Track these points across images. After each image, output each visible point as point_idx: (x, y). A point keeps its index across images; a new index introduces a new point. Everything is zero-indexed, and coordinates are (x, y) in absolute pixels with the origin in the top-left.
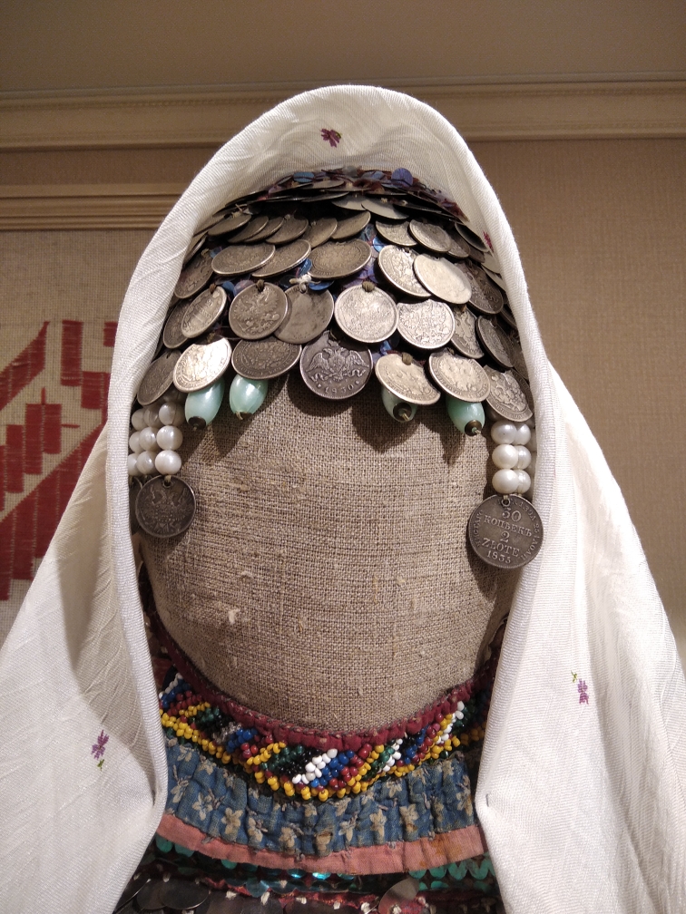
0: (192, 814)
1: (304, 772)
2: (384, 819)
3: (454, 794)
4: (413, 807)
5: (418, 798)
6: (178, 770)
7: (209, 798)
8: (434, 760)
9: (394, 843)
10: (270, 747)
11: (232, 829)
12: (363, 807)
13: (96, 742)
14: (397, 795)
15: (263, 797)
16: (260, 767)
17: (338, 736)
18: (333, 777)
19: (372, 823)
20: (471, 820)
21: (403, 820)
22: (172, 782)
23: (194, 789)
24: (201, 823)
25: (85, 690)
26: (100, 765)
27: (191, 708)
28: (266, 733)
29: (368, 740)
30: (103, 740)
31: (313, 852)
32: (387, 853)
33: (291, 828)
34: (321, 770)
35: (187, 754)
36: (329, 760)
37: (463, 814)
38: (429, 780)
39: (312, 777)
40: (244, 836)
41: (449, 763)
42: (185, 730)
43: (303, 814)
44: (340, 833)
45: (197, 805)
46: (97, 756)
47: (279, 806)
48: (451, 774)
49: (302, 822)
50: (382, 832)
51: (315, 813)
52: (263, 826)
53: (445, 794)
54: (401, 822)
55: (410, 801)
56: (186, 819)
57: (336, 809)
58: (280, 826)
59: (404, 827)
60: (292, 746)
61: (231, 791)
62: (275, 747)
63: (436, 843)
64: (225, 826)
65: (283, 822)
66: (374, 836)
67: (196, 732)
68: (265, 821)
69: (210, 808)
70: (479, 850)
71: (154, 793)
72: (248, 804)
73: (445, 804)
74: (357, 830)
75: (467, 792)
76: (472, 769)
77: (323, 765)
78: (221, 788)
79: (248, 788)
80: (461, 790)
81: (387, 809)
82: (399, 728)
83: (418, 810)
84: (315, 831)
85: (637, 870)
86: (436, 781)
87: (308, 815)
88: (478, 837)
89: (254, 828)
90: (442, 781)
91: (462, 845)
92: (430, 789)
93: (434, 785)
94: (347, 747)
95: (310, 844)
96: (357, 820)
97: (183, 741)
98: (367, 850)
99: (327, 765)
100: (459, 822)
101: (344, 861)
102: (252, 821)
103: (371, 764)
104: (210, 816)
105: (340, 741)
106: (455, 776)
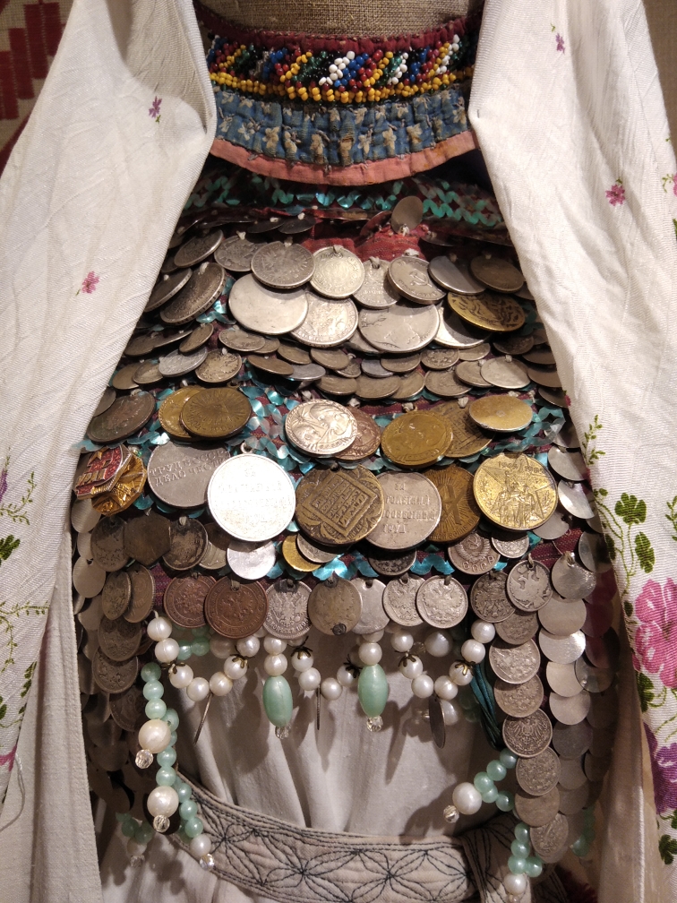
0: (238, 136)
1: (327, 74)
2: (395, 138)
3: (451, 110)
4: (418, 125)
5: (421, 116)
6: (223, 111)
7: (251, 124)
8: (434, 90)
9: (403, 156)
10: (299, 59)
11: (272, 144)
12: (377, 121)
13: (152, 106)
14: (404, 116)
15: (295, 112)
16: (292, 82)
17: (355, 39)
18: (352, 78)
19: (385, 139)
20: (465, 127)
21: (410, 137)
22: (220, 119)
23: (238, 120)
24: (247, 142)
25: (136, 74)
26: (158, 121)
27: (229, 58)
28: (295, 47)
29: (379, 45)
30: (157, 104)
31: (337, 161)
32: (398, 163)
33: (320, 134)
34: (342, 70)
35: (229, 97)
36: (348, 61)
37: (459, 125)
38: (431, 106)
39: (334, 76)
40: (281, 150)
41: (446, 92)
42: (225, 78)
43: (329, 120)
44: (359, 147)
45: (242, 130)
46: (154, 115)
47: (309, 117)
48: (449, 98)
49: (329, 129)
50: (393, 146)
51: (338, 118)
52: (297, 138)
53: (443, 112)
54: (408, 139)
55: (415, 122)
56: (234, 141)
57: (354, 118)
58: (310, 133)
59: (410, 143)
60: (316, 54)
61: (270, 116)
62: (304, 58)
63: (437, 150)
64: (266, 143)
65: (313, 129)
66: (386, 150)
67: (235, 79)
68: (298, 132)
69: (253, 131)
70: (471, 146)
71: (205, 126)
72: (284, 122)
73: (444, 120)
74: (373, 145)
75: (462, 108)
76: (466, 93)
77: (343, 66)
78: (260, 115)
79: (282, 109)
80: (456, 107)
81: (396, 128)
82: (406, 40)
83: (421, 127)
84: (339, 136)
85: (599, 152)
86: (436, 105)
87: (333, 119)
88: (471, 138)
89: (289, 140)
90: (441, 104)
91: (458, 146)
92: (432, 112)
93: (434, 108)
94: (363, 50)
95: (336, 154)
96: (373, 134)
97: (225, 88)
98: (381, 163)
99: (347, 66)
100: (455, 131)
101: (363, 173)
102: (287, 134)
103: (383, 70)
104: (254, 138)
105: (356, 44)
106: (452, 100)
